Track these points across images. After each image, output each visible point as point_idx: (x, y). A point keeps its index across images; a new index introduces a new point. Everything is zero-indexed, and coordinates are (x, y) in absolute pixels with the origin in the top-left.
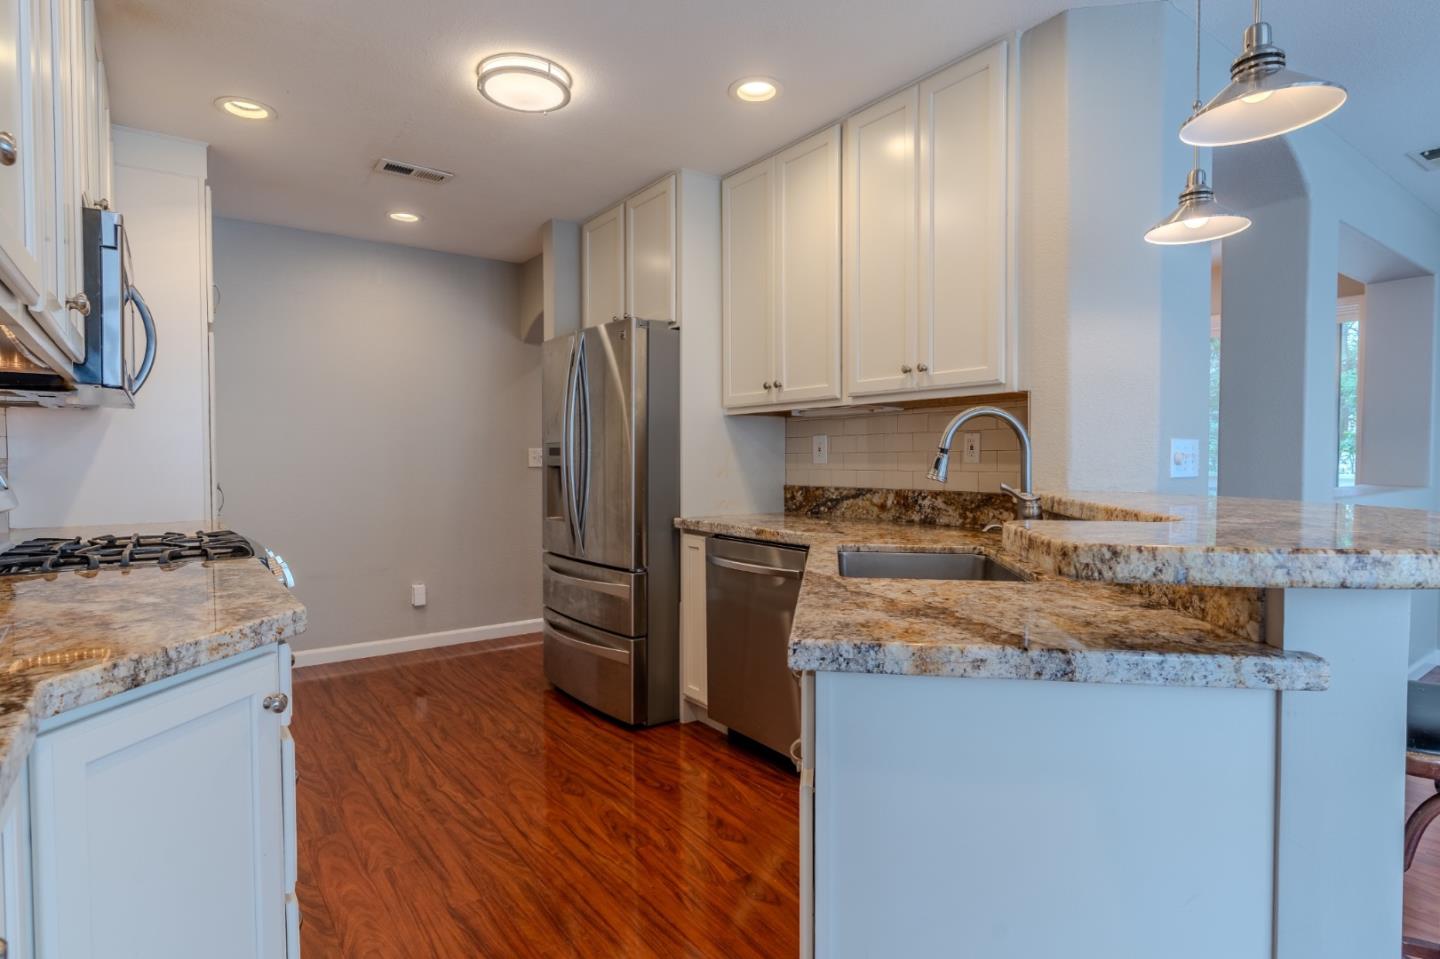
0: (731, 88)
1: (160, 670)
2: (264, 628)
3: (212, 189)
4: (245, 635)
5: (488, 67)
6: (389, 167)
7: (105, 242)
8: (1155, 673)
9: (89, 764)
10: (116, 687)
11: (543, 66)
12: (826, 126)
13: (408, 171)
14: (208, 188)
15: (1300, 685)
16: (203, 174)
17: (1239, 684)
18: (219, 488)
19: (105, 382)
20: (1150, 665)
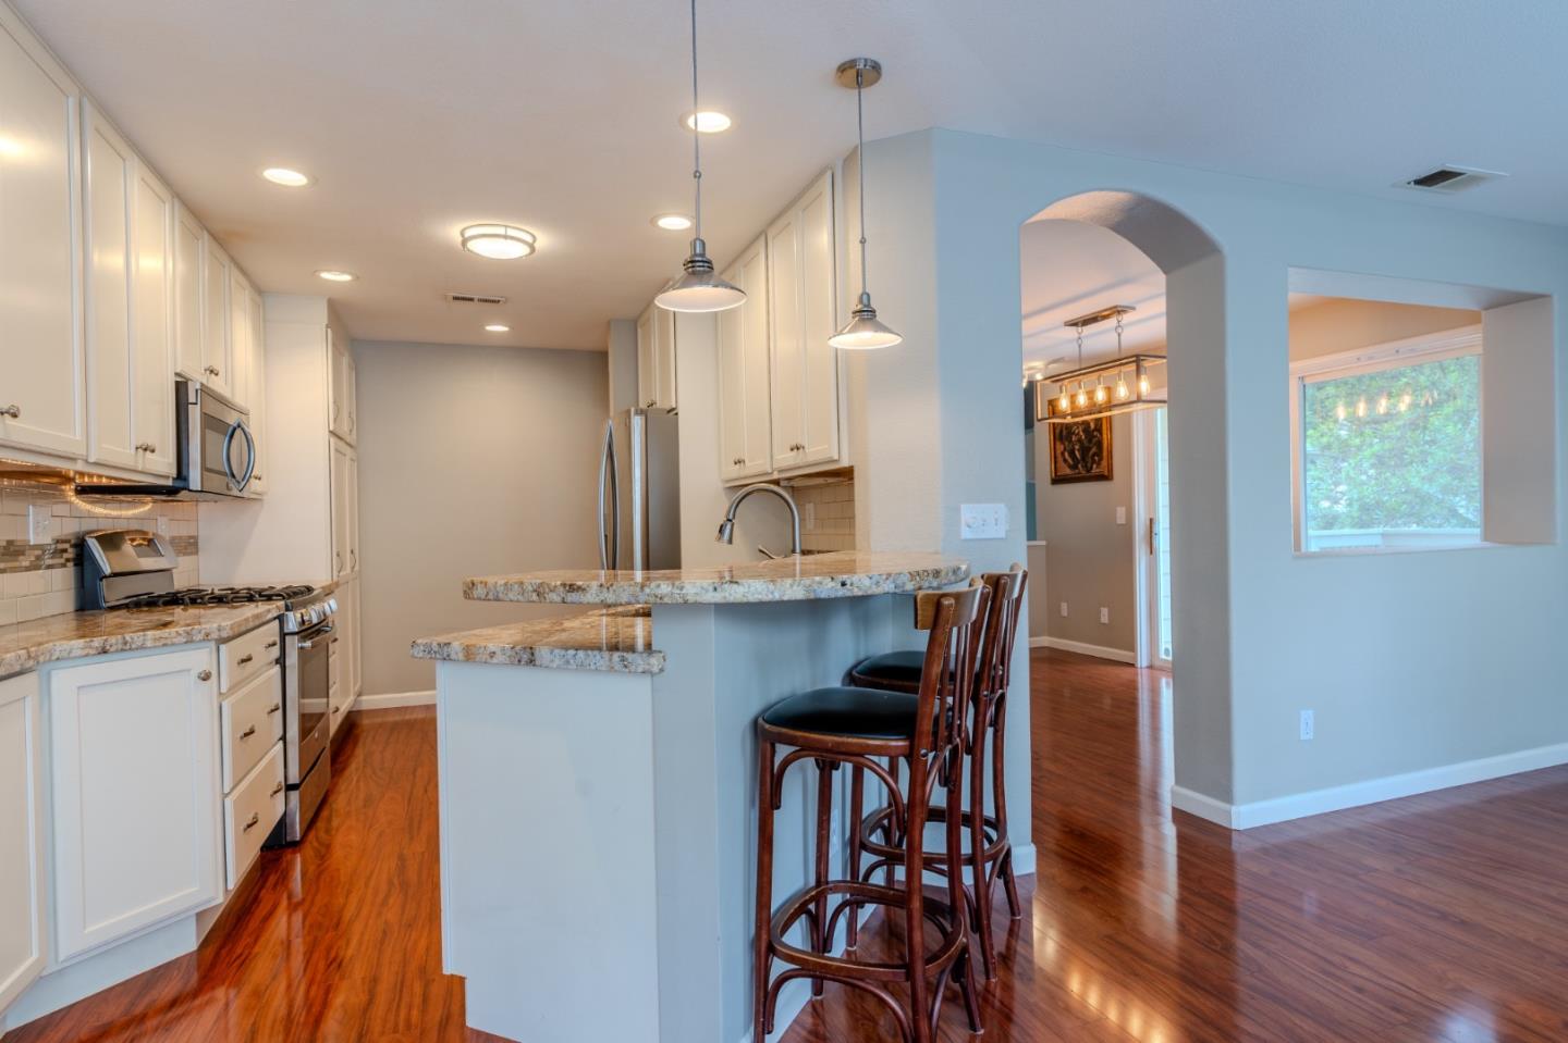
0: (653, 221)
1: (120, 647)
2: (194, 632)
3: (333, 332)
4: (180, 635)
5: (468, 233)
6: (456, 298)
7: (190, 401)
8: (572, 661)
9: (79, 688)
10: (92, 652)
11: (501, 231)
12: (756, 238)
13: (471, 300)
14: (329, 330)
15: (640, 670)
16: (325, 320)
17: (611, 669)
18: (338, 555)
19: (191, 488)
20: (569, 657)
